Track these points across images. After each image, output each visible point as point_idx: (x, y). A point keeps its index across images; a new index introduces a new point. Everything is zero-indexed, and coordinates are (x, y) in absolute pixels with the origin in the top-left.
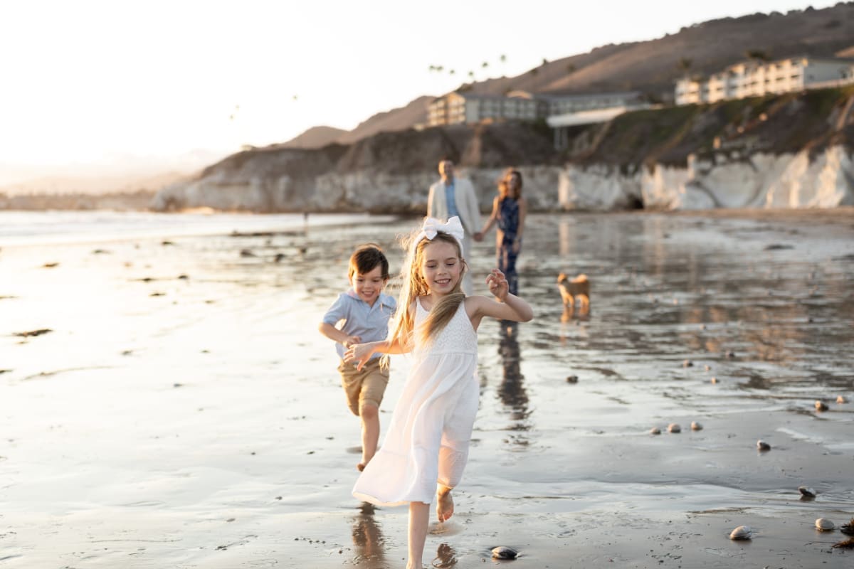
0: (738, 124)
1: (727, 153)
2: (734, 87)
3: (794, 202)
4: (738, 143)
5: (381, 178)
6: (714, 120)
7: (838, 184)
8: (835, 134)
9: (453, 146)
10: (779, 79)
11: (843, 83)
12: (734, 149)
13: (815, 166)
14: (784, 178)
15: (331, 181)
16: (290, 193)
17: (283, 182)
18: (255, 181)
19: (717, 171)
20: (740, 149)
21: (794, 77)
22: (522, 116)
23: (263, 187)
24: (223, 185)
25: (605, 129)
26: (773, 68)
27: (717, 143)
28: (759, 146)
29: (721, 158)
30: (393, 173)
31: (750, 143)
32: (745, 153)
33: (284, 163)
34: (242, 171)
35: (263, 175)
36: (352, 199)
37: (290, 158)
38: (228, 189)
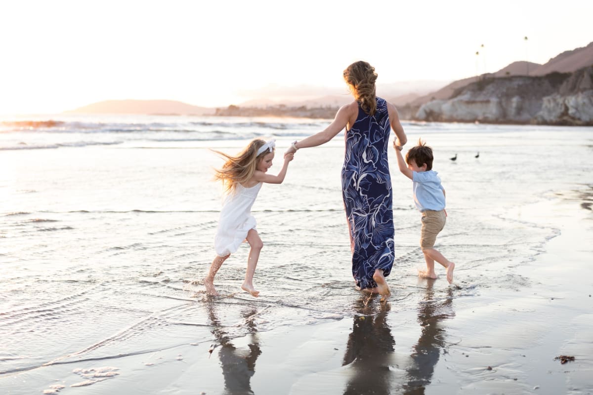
15: (554, 100)
16: (519, 110)
17: (515, 100)
18: (494, 100)
23: (500, 104)
24: (470, 102)
33: (516, 87)
34: (484, 92)
35: (500, 95)
36: (574, 114)
37: (521, 83)
38: (474, 105)
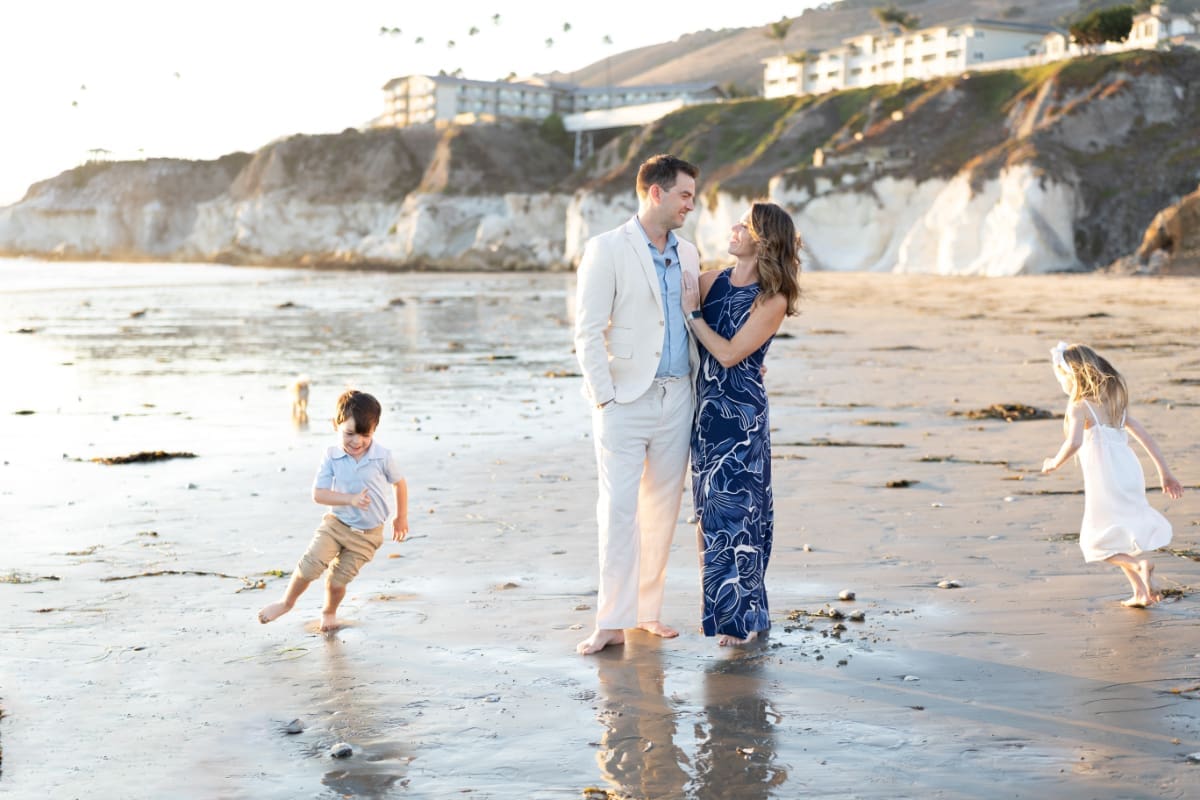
0: (857, 127)
1: (835, 176)
2: (856, 71)
3: (944, 265)
4: (854, 159)
5: (295, 207)
6: (820, 121)
7: (1021, 234)
8: (1017, 145)
9: (413, 159)
10: (927, 58)
11: (1028, 62)
12: (847, 169)
13: (981, 199)
14: (928, 220)
15: (220, 210)
16: (162, 231)
17: (152, 210)
18: (105, 208)
19: (816, 206)
20: (856, 170)
21: (950, 54)
22: (529, 113)
23: (118, 216)
24: (52, 213)
25: (646, 135)
26: (917, 37)
27: (818, 159)
28: (888, 164)
29: (823, 184)
30: (312, 200)
31: (873, 158)
32: (865, 176)
33: (154, 180)
34: (86, 191)
35: (118, 199)
36: (247, 240)
37: (164, 172)
38: (60, 219)
